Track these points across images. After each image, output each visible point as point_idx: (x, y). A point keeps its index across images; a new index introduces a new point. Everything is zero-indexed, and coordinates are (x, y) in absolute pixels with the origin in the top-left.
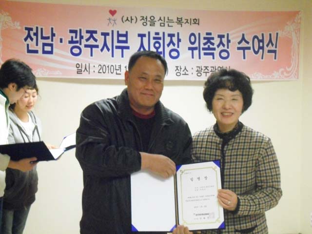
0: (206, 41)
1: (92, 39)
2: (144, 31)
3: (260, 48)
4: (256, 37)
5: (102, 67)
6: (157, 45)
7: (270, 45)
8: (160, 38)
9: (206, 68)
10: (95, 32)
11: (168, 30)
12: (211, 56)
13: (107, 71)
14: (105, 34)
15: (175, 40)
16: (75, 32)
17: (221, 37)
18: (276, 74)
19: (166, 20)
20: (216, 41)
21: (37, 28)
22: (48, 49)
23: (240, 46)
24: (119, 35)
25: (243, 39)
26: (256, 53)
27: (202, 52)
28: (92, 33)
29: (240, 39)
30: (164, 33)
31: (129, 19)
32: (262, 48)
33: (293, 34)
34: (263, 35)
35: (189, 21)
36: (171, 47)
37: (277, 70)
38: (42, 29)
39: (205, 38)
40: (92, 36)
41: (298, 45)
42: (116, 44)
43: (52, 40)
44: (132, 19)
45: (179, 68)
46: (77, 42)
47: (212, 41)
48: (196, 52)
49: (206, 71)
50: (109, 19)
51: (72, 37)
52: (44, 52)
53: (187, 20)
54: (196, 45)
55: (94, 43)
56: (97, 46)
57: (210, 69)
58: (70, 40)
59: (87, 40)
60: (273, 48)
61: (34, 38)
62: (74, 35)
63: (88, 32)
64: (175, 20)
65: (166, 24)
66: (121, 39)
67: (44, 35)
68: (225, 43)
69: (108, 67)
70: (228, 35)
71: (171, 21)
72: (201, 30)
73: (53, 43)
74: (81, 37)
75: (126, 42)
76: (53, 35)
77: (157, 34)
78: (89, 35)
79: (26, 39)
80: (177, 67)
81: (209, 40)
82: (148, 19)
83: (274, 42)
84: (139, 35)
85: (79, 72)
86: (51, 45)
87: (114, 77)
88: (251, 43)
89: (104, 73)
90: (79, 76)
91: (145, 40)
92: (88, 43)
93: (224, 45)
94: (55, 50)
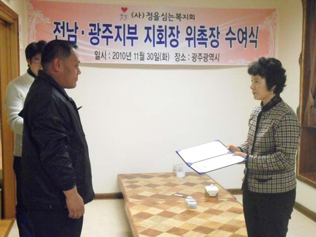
0: (200, 33)
1: (107, 31)
2: (150, 24)
3: (244, 39)
4: (240, 30)
5: (115, 54)
6: (160, 36)
7: (252, 36)
8: (162, 31)
9: (200, 54)
10: (110, 26)
11: (169, 24)
12: (204, 45)
13: (120, 57)
14: (118, 27)
15: (175, 32)
16: (94, 25)
17: (212, 29)
19: (168, 15)
20: (208, 33)
21: (64, 23)
22: (72, 39)
23: (228, 37)
24: (130, 28)
25: (230, 31)
26: (241, 42)
27: (197, 42)
28: (107, 26)
29: (227, 32)
30: (166, 26)
31: (138, 15)
32: (245, 39)
33: (271, 27)
34: (246, 28)
35: (186, 17)
36: (172, 37)
37: (257, 57)
38: (67, 24)
39: (199, 31)
40: (107, 29)
41: (275, 36)
42: (127, 35)
43: (76, 33)
44: (140, 15)
45: (178, 55)
46: (95, 34)
47: (205, 33)
48: (192, 42)
49: (200, 57)
50: (122, 15)
51: (92, 30)
53: (185, 16)
54: (192, 36)
55: (111, 35)
56: (112, 37)
57: (203, 55)
58: (90, 32)
59: (104, 32)
60: (254, 39)
61: (62, 30)
62: (93, 28)
63: (104, 25)
64: (175, 16)
65: (168, 19)
66: (131, 31)
67: (69, 28)
68: (216, 34)
69: (121, 54)
70: (218, 27)
71: (172, 16)
72: (196, 24)
74: (99, 30)
75: (135, 33)
76: (76, 28)
77: (160, 27)
78: (105, 28)
79: (55, 32)
80: (177, 54)
81: (202, 32)
82: (153, 15)
83: (255, 34)
84: (146, 28)
85: (97, 58)
86: (75, 36)
87: (125, 62)
88: (236, 34)
89: (118, 59)
90: (97, 62)
91: (151, 32)
92: (105, 34)
93: (214, 36)
94: (78, 40)
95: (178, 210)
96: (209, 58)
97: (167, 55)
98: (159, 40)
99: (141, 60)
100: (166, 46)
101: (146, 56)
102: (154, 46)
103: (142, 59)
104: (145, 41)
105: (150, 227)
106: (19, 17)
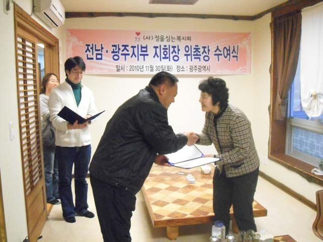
0: (195, 50)
1: (125, 50)
2: (157, 44)
3: (228, 54)
4: (225, 48)
5: (131, 67)
6: (165, 53)
7: (234, 53)
8: (167, 49)
9: (196, 66)
10: (128, 46)
11: (172, 44)
12: (199, 60)
13: (135, 69)
14: (133, 47)
15: (176, 50)
16: (115, 46)
17: (204, 48)
18: (238, 71)
19: (171, 38)
20: (201, 50)
21: (93, 44)
22: (99, 57)
23: (216, 53)
24: (142, 47)
25: (218, 49)
26: (226, 57)
27: (193, 57)
28: (125, 46)
29: (215, 49)
30: (169, 46)
31: (148, 37)
32: (229, 54)
33: (247, 46)
34: (229, 46)
35: (185, 38)
36: (174, 54)
37: (238, 68)
38: (95, 45)
40: (125, 49)
41: (251, 53)
42: (140, 53)
44: (150, 38)
46: (116, 52)
47: (199, 50)
48: (189, 57)
49: (196, 68)
50: (136, 38)
51: (114, 49)
52: (97, 59)
53: (183, 38)
54: (189, 53)
55: (127, 53)
56: (129, 55)
58: (112, 51)
59: (123, 51)
60: (236, 55)
61: (91, 50)
62: (114, 48)
63: (123, 46)
64: (176, 38)
65: (171, 40)
66: (143, 49)
67: (97, 49)
68: (207, 51)
69: (136, 67)
70: (208, 46)
71: (174, 38)
72: (192, 44)
73: (102, 53)
74: (119, 49)
75: (146, 51)
76: (102, 48)
77: (165, 46)
78: (124, 47)
79: (86, 52)
80: (178, 66)
81: (197, 49)
82: (160, 37)
83: (236, 51)
84: (154, 47)
85: (118, 70)
86: (101, 54)
87: (139, 73)
88: (222, 51)
89: (133, 70)
90: (118, 73)
91: (158, 50)
92: (123, 53)
93: (206, 53)
94: (103, 57)
95: (181, 185)
96: (202, 69)
97: (171, 67)
98: (164, 56)
99: (151, 71)
100: (170, 60)
101: (155, 68)
102: (161, 60)
104: (154, 57)
105: (159, 198)
106: (59, 41)
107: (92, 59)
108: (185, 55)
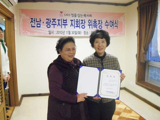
2: (73, 19)
3: (112, 25)
4: (111, 21)
5: (58, 32)
6: (77, 24)
7: (116, 24)
8: (78, 21)
10: (55, 19)
11: (81, 19)
12: (96, 28)
13: (60, 33)
14: (59, 20)
15: (83, 22)
16: (48, 19)
17: (99, 21)
18: (118, 34)
19: (80, 15)
20: (98, 22)
21: (35, 18)
23: (106, 24)
24: (64, 20)
25: (107, 22)
26: (111, 27)
27: (93, 26)
28: (54, 20)
29: (105, 22)
30: (79, 20)
31: (67, 15)
32: (113, 25)
33: (123, 20)
34: (113, 20)
35: (88, 15)
36: (82, 24)
37: (118, 33)
38: (36, 19)
39: (94, 21)
40: (54, 21)
41: (124, 24)
42: (63, 23)
43: (40, 23)
44: (68, 15)
45: (85, 32)
46: (49, 23)
47: (96, 22)
48: (91, 26)
50: (60, 15)
51: (47, 21)
52: (37, 27)
53: (87, 15)
54: (91, 24)
55: (55, 23)
56: (56, 24)
58: (46, 22)
59: (52, 22)
60: (117, 25)
61: (34, 22)
62: (48, 20)
63: (53, 19)
64: (83, 15)
65: (80, 16)
66: (64, 21)
67: (37, 21)
68: (101, 23)
70: (101, 20)
71: (82, 15)
72: (92, 19)
74: (50, 21)
75: (66, 23)
76: (40, 21)
77: (77, 20)
78: (53, 20)
79: (31, 22)
80: (84, 31)
81: (95, 22)
82: (74, 15)
83: (117, 23)
84: (71, 20)
85: (50, 34)
86: (40, 24)
87: (62, 35)
88: (109, 23)
89: (59, 34)
90: (50, 35)
91: (73, 22)
92: (53, 23)
93: (100, 24)
94: (41, 26)
97: (80, 32)
98: (76, 26)
100: (80, 28)
101: (71, 33)
102: (75, 28)
103: (70, 34)
104: (71, 26)
106: (15, 15)
107: (35, 27)
108: (89, 25)
